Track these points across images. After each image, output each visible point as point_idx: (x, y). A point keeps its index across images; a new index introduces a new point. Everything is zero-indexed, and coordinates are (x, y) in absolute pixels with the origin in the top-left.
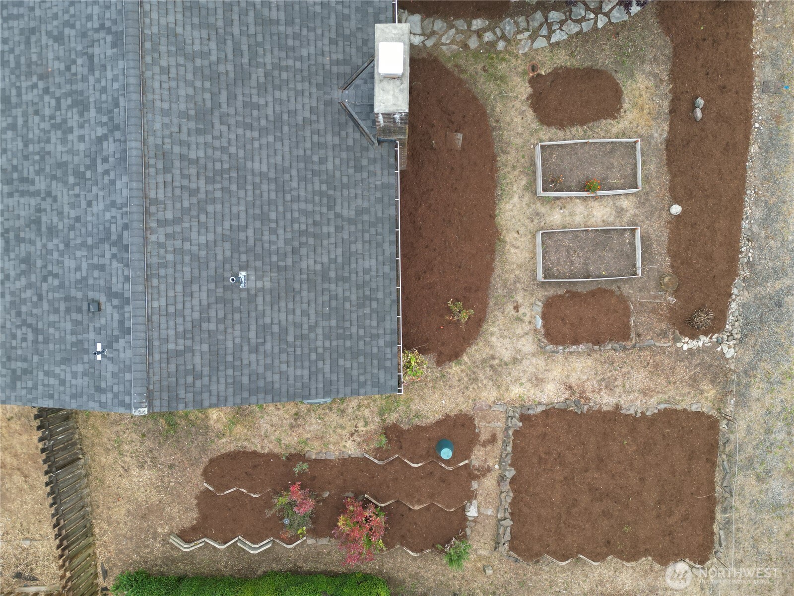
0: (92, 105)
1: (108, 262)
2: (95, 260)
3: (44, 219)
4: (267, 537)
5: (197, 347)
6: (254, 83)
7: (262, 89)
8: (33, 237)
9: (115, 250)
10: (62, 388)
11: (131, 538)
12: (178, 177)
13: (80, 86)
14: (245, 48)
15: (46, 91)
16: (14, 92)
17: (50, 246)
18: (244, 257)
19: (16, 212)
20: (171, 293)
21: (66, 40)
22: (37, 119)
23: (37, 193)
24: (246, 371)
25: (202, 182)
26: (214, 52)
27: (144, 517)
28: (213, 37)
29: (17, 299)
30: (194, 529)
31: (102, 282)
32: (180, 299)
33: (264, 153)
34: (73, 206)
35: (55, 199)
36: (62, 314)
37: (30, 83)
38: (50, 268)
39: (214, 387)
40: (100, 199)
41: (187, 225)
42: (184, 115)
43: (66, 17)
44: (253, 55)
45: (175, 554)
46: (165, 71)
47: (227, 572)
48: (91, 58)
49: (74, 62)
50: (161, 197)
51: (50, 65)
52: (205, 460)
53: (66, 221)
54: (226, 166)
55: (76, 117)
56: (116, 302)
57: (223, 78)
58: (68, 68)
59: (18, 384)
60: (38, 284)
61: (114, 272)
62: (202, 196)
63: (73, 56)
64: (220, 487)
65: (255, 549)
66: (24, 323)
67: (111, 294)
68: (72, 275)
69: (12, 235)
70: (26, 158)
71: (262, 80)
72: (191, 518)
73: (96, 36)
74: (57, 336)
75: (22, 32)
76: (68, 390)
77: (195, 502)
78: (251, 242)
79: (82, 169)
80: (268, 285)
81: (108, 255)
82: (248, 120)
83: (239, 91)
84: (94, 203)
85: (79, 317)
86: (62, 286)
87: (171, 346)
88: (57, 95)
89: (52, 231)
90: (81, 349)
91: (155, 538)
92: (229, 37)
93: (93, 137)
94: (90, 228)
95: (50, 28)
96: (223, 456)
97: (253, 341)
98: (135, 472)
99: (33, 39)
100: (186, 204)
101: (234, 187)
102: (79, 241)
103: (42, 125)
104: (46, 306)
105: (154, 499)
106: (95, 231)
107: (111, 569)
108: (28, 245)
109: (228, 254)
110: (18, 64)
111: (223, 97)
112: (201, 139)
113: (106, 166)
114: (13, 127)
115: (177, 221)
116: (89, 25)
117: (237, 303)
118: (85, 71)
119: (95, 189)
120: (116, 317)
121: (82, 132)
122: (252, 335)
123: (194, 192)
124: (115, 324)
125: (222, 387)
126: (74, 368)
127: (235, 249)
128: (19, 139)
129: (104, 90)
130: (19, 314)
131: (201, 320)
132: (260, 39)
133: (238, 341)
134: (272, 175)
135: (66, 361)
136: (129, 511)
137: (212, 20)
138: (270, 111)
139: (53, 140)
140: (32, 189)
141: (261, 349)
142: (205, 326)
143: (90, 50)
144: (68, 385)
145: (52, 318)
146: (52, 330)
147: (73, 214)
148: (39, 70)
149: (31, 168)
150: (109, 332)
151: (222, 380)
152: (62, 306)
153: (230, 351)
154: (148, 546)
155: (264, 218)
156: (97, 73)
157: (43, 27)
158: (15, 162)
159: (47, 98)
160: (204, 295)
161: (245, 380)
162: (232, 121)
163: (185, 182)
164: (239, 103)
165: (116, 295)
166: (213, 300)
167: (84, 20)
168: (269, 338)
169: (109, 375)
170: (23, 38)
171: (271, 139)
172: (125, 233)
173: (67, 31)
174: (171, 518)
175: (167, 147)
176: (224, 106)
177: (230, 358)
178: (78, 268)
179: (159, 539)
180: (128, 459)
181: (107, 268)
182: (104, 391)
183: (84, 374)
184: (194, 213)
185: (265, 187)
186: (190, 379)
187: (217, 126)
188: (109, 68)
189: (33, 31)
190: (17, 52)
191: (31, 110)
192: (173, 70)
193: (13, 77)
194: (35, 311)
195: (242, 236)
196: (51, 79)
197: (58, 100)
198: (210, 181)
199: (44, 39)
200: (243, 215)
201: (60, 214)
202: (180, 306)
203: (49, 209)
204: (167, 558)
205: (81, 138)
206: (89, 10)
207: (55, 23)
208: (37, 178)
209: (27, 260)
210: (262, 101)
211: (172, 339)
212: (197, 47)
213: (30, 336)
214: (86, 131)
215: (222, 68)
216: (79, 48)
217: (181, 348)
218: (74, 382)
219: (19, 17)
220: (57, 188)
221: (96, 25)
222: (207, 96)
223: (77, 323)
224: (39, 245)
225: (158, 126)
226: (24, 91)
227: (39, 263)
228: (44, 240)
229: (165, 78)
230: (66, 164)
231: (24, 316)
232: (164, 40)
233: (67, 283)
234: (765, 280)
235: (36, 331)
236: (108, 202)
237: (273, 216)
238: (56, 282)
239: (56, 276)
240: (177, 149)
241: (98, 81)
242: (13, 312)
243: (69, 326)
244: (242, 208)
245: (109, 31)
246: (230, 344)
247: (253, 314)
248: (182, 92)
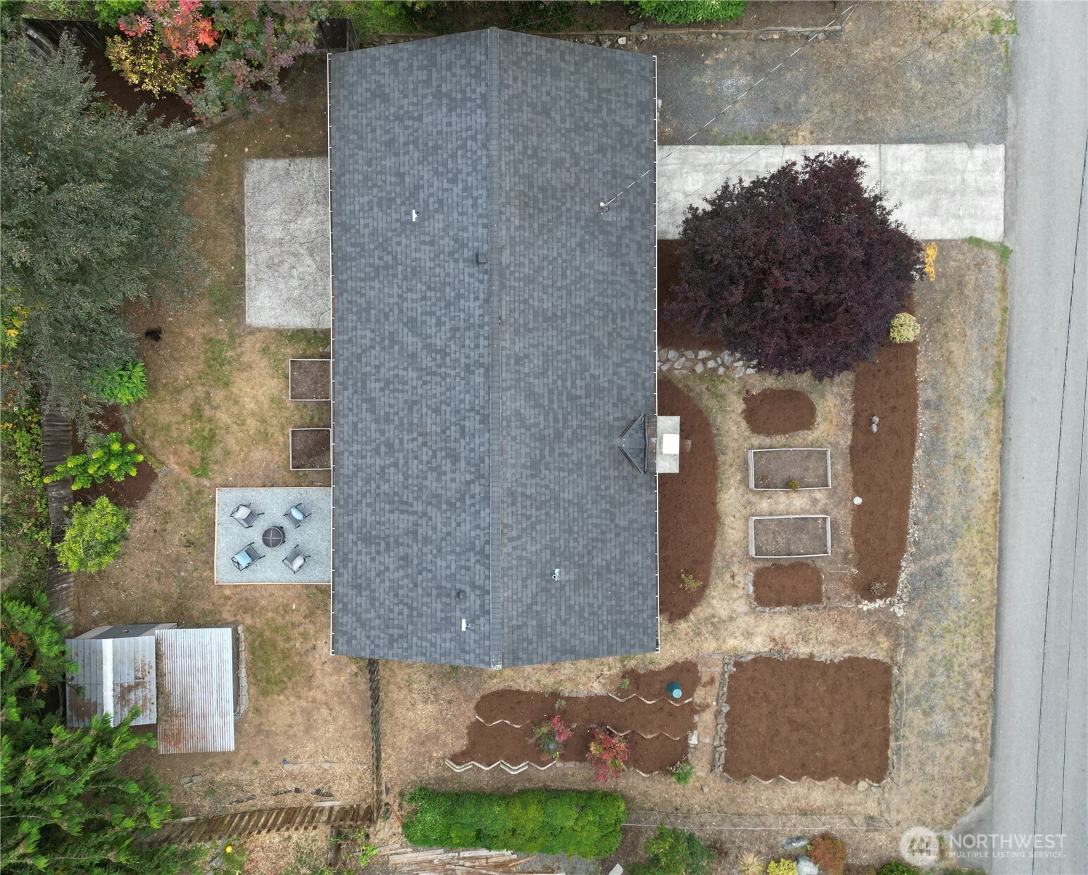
0: (462, 459)
1: (472, 565)
2: (463, 563)
3: (420, 531)
4: (524, 760)
5: (529, 623)
6: (565, 439)
7: (570, 443)
8: (410, 542)
9: (478, 557)
10: (433, 649)
11: (411, 762)
12: (519, 508)
13: (453, 445)
14: (560, 417)
15: (425, 444)
16: (397, 441)
17: (425, 550)
18: (558, 559)
19: (396, 524)
20: (515, 587)
21: (443, 413)
22: (416, 462)
23: (415, 513)
24: (559, 638)
25: (534, 510)
26: (542, 422)
27: (423, 743)
28: (542, 413)
29: (396, 585)
30: (463, 754)
31: (467, 578)
32: (520, 590)
33: (571, 486)
34: (445, 525)
35: (430, 518)
36: (434, 597)
37: (410, 437)
38: (424, 565)
39: (539, 650)
40: (468, 522)
41: (524, 540)
42: (524, 466)
43: (443, 398)
44: (565, 420)
45: (446, 774)
46: (514, 439)
47: (488, 790)
48: (463, 428)
49: (449, 428)
50: (510, 522)
51: (429, 427)
52: (478, 696)
53: (439, 534)
54: (548, 497)
55: (449, 465)
56: (478, 592)
57: (547, 438)
58: (444, 432)
59: (395, 645)
60: (415, 576)
61: (477, 572)
62: (534, 519)
63: (448, 424)
64: (489, 719)
65: (514, 771)
66: (401, 602)
67: (474, 586)
68: (443, 572)
69: (392, 540)
70: (407, 488)
71: (570, 437)
72: (461, 744)
73: (467, 414)
74: (429, 612)
75: (406, 402)
76: (438, 651)
77: (466, 731)
78: (562, 548)
79: (453, 500)
80: (572, 577)
81: (473, 560)
82: (562, 465)
83: (556, 447)
84: (463, 524)
85: (448, 601)
86: (434, 578)
87: (514, 622)
88: (434, 448)
89: (426, 540)
90: (449, 623)
91: (430, 761)
92: (551, 411)
93: (463, 480)
94: (458, 541)
95: (429, 402)
96: (492, 694)
97: (563, 617)
98: (420, 706)
99: (415, 408)
100: (524, 526)
101: (552, 512)
102: (449, 549)
103: (420, 467)
104: (420, 591)
105: (433, 728)
106: (463, 543)
107: (392, 787)
108: (406, 548)
109: (548, 557)
110: (401, 423)
111: (547, 452)
112: (533, 481)
113: (473, 501)
114: (396, 465)
115: (519, 537)
116: (462, 406)
117: (553, 591)
118: (458, 435)
119: (463, 515)
120: (478, 602)
121: (454, 476)
122: (563, 613)
123: (529, 517)
124: (477, 607)
125: (545, 649)
126: (443, 636)
127: (553, 554)
128: (401, 474)
129: (473, 450)
130: (397, 595)
131: (532, 604)
132: (569, 410)
133: (554, 617)
134: (576, 501)
135: (436, 630)
136: (411, 739)
137: (541, 401)
138: (575, 458)
139: (430, 478)
140: (410, 509)
141: (568, 623)
142: (534, 607)
143: (462, 423)
144: (438, 647)
145: (425, 600)
146: (425, 608)
147: (444, 530)
148: (420, 429)
149: (410, 495)
150: (472, 613)
151: (545, 645)
152: (434, 593)
153: (549, 625)
154: (424, 768)
155: (570, 531)
156: (467, 439)
157: (424, 401)
158: (396, 489)
159: (425, 449)
160: (534, 586)
161: (558, 645)
162: (552, 467)
163: (524, 511)
164: (556, 454)
165: (479, 587)
166: (539, 589)
167: (457, 403)
168: (573, 614)
169: (472, 641)
170: (406, 406)
171: (575, 476)
172: (487, 547)
173: (443, 407)
174: (445, 744)
175: (514, 488)
176: (547, 457)
177: (549, 630)
178: (448, 567)
179: (433, 762)
180: (415, 696)
181: (472, 569)
182: (469, 653)
183: (451, 640)
184: (529, 531)
185: (571, 510)
186: (525, 645)
187: (543, 471)
188: (477, 436)
189: (415, 403)
190: (401, 414)
191: (411, 455)
192: (518, 438)
193: (397, 431)
194: (410, 594)
195: (557, 545)
196: (429, 437)
197: (434, 452)
198: (538, 508)
199: (424, 410)
200: (557, 530)
201: (434, 529)
202: (519, 595)
203: (424, 524)
204: (439, 778)
205: (453, 480)
206: (462, 396)
207: (433, 400)
208: (415, 503)
209: (405, 558)
210: (570, 451)
211: (515, 617)
212: (532, 421)
213: (406, 611)
214: (457, 476)
215: (546, 432)
216: (453, 420)
217: (520, 623)
218: (443, 645)
219: (403, 391)
220: (432, 511)
221: (468, 407)
222: (538, 452)
223: (446, 605)
224: (415, 549)
225: (509, 475)
226: (405, 442)
227: (415, 561)
228: (420, 546)
229: (514, 443)
230: (440, 495)
231: (401, 597)
232: (513, 419)
233: (439, 577)
234: (929, 555)
235: (411, 608)
236: (473, 524)
237: (576, 529)
238: (430, 575)
239: (430, 571)
240: (519, 489)
241: (469, 444)
242: (392, 594)
243: (439, 606)
244: (557, 525)
245: (478, 412)
246: (549, 620)
247: (563, 598)
248: (523, 451)
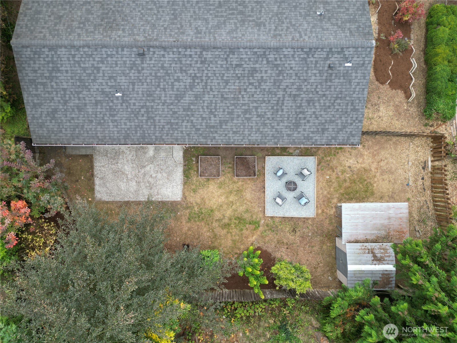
0: (255, 66)
1: (315, 59)
2: (313, 66)
3: (294, 93)
4: (410, 60)
5: (348, 27)
6: (244, 9)
7: (245, 7)
8: (300, 99)
9: (310, 56)
11: (409, 120)
12: (283, 32)
13: (246, 72)
14: (231, 12)
15: (245, 90)
17: (305, 90)
18: (312, 13)
19: (289, 108)
20: (328, 34)
21: (228, 78)
23: (284, 95)
24: (356, 12)
25: (284, 25)
26: (234, 21)
27: (400, 114)
28: (228, 21)
30: (405, 93)
31: (322, 63)
32: (329, 32)
33: (270, 6)
34: (291, 77)
35: (287, 86)
36: (332, 84)
38: (313, 90)
40: (290, 63)
41: (301, 30)
42: (259, 30)
44: (233, 9)
45: (416, 102)
46: (243, 35)
47: (424, 81)
48: (237, 65)
49: (237, 74)
50: (291, 37)
51: (236, 87)
52: (377, 83)
53: (296, 81)
54: (277, 18)
55: (258, 75)
56: (330, 56)
57: (243, 19)
62: (289, 25)
63: (234, 75)
64: (388, 77)
65: (415, 65)
67: (327, 58)
68: (317, 78)
69: (298, 110)
71: (242, 7)
72: (400, 94)
73: (229, 63)
77: (394, 91)
78: (305, 11)
79: (277, 72)
80: (322, 5)
81: (312, 59)
82: (258, 11)
83: (248, 14)
84: (291, 66)
85: (334, 75)
86: (321, 84)
87: (348, 34)
88: (247, 84)
89: (299, 89)
90: (346, 74)
91: (409, 110)
92: (228, 16)
93: (266, 66)
94: (300, 69)
95: (222, 87)
96: (376, 75)
97: (344, 10)
98: (381, 114)
99: (225, 96)
100: (293, 30)
101: (285, 16)
102: (305, 74)
103: (258, 93)
104: (328, 93)
105: (392, 108)
106: (302, 66)
107: (422, 130)
108: (303, 101)
109: (310, 18)
110: (233, 104)
111: (251, 19)
112: (267, 25)
113: (278, 59)
114: (256, 108)
115: (299, 32)
116: (224, 66)
117: (330, 15)
118: (241, 69)
119: (286, 65)
120: (336, 56)
121: (263, 72)
122: (342, 10)
123: (288, 28)
124: (339, 56)
126: (354, 78)
127: (309, 15)
129: (249, 59)
130: (329, 107)
131: (337, 25)
132: (227, 7)
133: (344, 15)
134: (278, 4)
135: (350, 82)
136: (397, 120)
137: (222, 21)
138: (254, 5)
139: (264, 87)
140: (281, 99)
141: (347, 8)
142: (339, 25)
143: (234, 66)
144: (360, 81)
145: (332, 89)
146: (337, 90)
147: (294, 78)
148: (237, 93)
150: (342, 59)
152: (329, 84)
153: (349, 17)
154: (412, 114)
155: (296, 7)
156: (243, 63)
160: (327, 25)
162: (259, 16)
163: (284, 30)
164: (252, 14)
165: (328, 55)
166: (329, 22)
167: (222, 69)
168: (343, 5)
169: (358, 59)
171: (264, 4)
174: (400, 102)
175: (272, 35)
176: (254, 18)
177: (352, 17)
178: (315, 75)
179: (409, 108)
181: (317, 59)
182: (364, 61)
184: (296, 28)
185: (283, 7)
186: (361, 29)
187: (261, 20)
188: (242, 56)
192: (243, 33)
195: (303, 13)
196: (242, 87)
197: (250, 84)
198: (283, 23)
200: (295, 13)
201: (293, 84)
202: (332, 32)
203: (290, 90)
204: (418, 106)
205: (266, 72)
206: (219, 66)
208: (278, 96)
209: (308, 102)
210: (250, 7)
211: (345, 34)
212: (233, 26)
214: (263, 69)
215: (240, 19)
216: (232, 72)
217: (348, 32)
220: (283, 85)
221: (225, 62)
222: (251, 23)
223: (336, 76)
224: (304, 96)
225: (264, 38)
227: (311, 96)
228: (302, 93)
229: (246, 35)
230: (275, 80)
231: (330, 105)
232: (232, 35)
233: (320, 81)
236: (291, 59)
237: (294, 4)
238: (319, 87)
239: (317, 86)
240: (272, 32)
241: (246, 61)
243: (337, 80)
244: (292, 13)
245: (228, 56)
246: (346, 17)
247: (334, 10)
248: (251, 30)
